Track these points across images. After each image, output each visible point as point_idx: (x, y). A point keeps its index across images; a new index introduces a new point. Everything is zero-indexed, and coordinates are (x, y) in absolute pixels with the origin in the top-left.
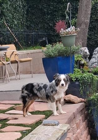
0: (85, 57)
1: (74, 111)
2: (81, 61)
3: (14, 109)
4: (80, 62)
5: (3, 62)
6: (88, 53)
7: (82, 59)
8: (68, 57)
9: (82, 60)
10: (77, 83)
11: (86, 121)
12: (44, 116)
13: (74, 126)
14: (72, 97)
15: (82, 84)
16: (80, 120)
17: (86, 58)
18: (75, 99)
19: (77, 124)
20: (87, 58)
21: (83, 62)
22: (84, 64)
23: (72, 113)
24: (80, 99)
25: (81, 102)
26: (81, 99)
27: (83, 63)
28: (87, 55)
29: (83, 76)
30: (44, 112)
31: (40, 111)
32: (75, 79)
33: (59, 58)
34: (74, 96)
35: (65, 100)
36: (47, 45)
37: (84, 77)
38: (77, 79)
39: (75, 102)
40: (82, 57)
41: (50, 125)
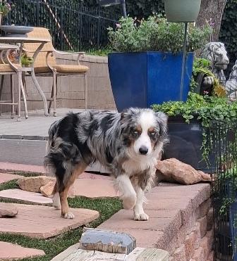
0: (217, 67)
1: (184, 208)
2: (205, 76)
3: (18, 187)
4: (204, 80)
5: (13, 65)
6: (226, 58)
7: (210, 72)
8: (175, 57)
9: (210, 75)
10: (195, 128)
11: (210, 233)
12: (97, 213)
13: (178, 251)
14: (177, 166)
15: (207, 133)
16: (195, 232)
17: (218, 71)
18: (187, 172)
19: (187, 243)
20: (222, 71)
21: (211, 79)
22: (212, 86)
23: (176, 212)
24: (198, 174)
25: (201, 182)
26: (202, 173)
27: (210, 82)
28: (223, 64)
29: (214, 110)
30: (98, 200)
31: (87, 198)
32: (192, 117)
33: (151, 57)
34: (184, 164)
35: (158, 171)
36: (123, 19)
37: (216, 113)
38: (196, 116)
39: (187, 180)
40: (210, 68)
41: (105, 248)
